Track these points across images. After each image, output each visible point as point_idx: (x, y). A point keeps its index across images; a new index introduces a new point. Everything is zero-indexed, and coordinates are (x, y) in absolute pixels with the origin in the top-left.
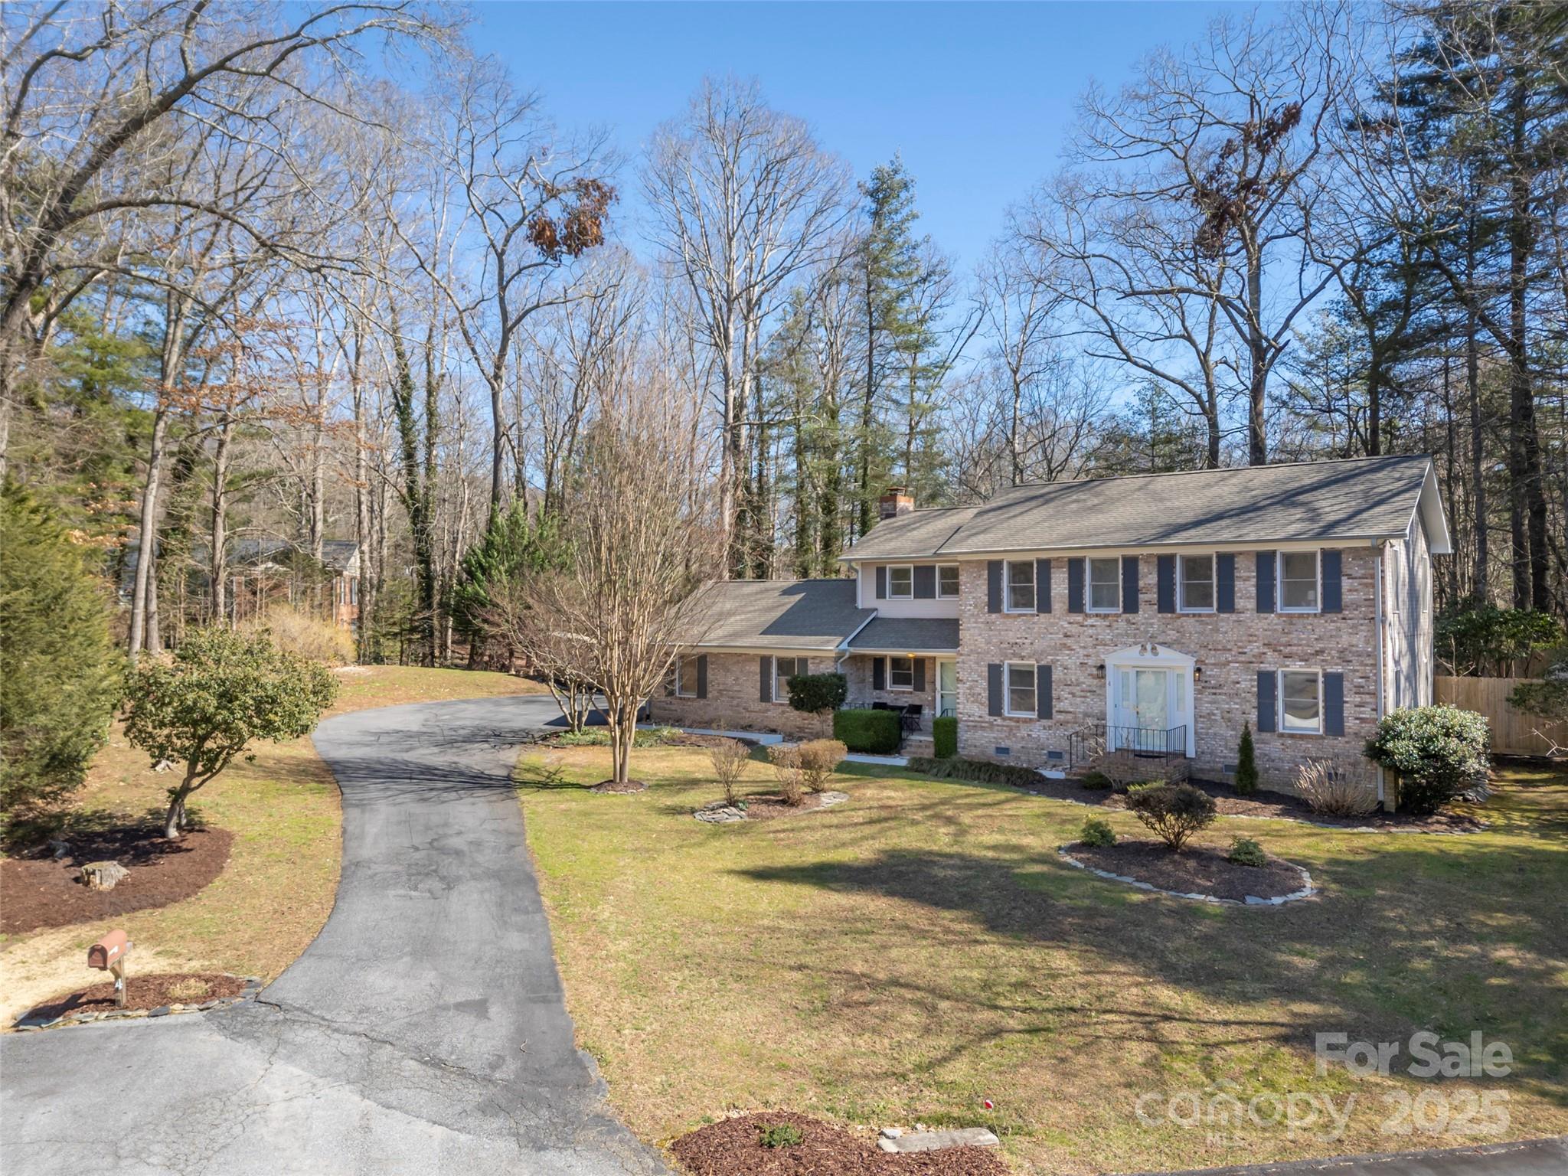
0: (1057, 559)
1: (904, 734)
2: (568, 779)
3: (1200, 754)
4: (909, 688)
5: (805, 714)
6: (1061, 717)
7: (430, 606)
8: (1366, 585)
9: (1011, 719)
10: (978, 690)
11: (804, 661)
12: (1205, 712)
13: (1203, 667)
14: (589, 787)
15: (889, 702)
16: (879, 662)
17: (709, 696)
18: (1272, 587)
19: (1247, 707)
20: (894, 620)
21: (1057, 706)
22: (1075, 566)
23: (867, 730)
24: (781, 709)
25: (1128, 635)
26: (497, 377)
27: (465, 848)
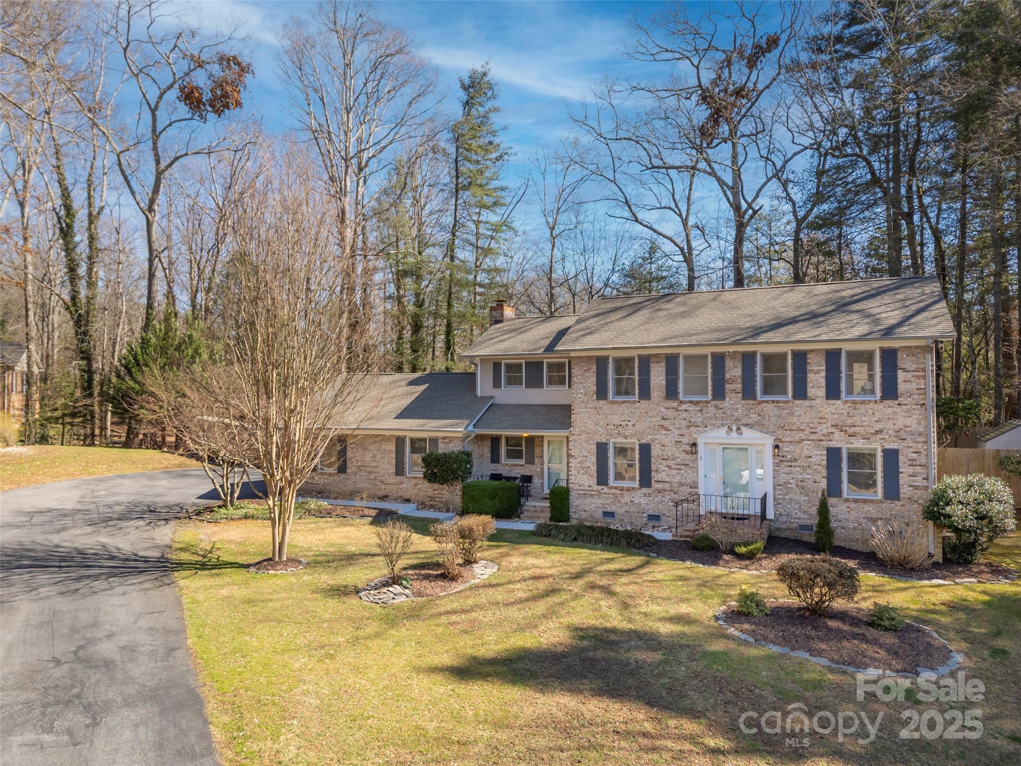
0: (656, 355)
1: (522, 501)
2: (226, 558)
3: (778, 516)
4: (522, 462)
5: (436, 486)
6: (659, 486)
7: (91, 395)
8: (918, 377)
9: (616, 488)
10: (587, 464)
11: (434, 441)
12: (782, 481)
13: (780, 445)
14: (248, 566)
15: (505, 474)
16: (495, 441)
17: (349, 471)
18: (839, 379)
19: (818, 477)
20: (508, 405)
21: (655, 476)
22: (671, 362)
23: (493, 499)
24: (414, 481)
25: (716, 418)
26: (151, 209)
27: (117, 657)
